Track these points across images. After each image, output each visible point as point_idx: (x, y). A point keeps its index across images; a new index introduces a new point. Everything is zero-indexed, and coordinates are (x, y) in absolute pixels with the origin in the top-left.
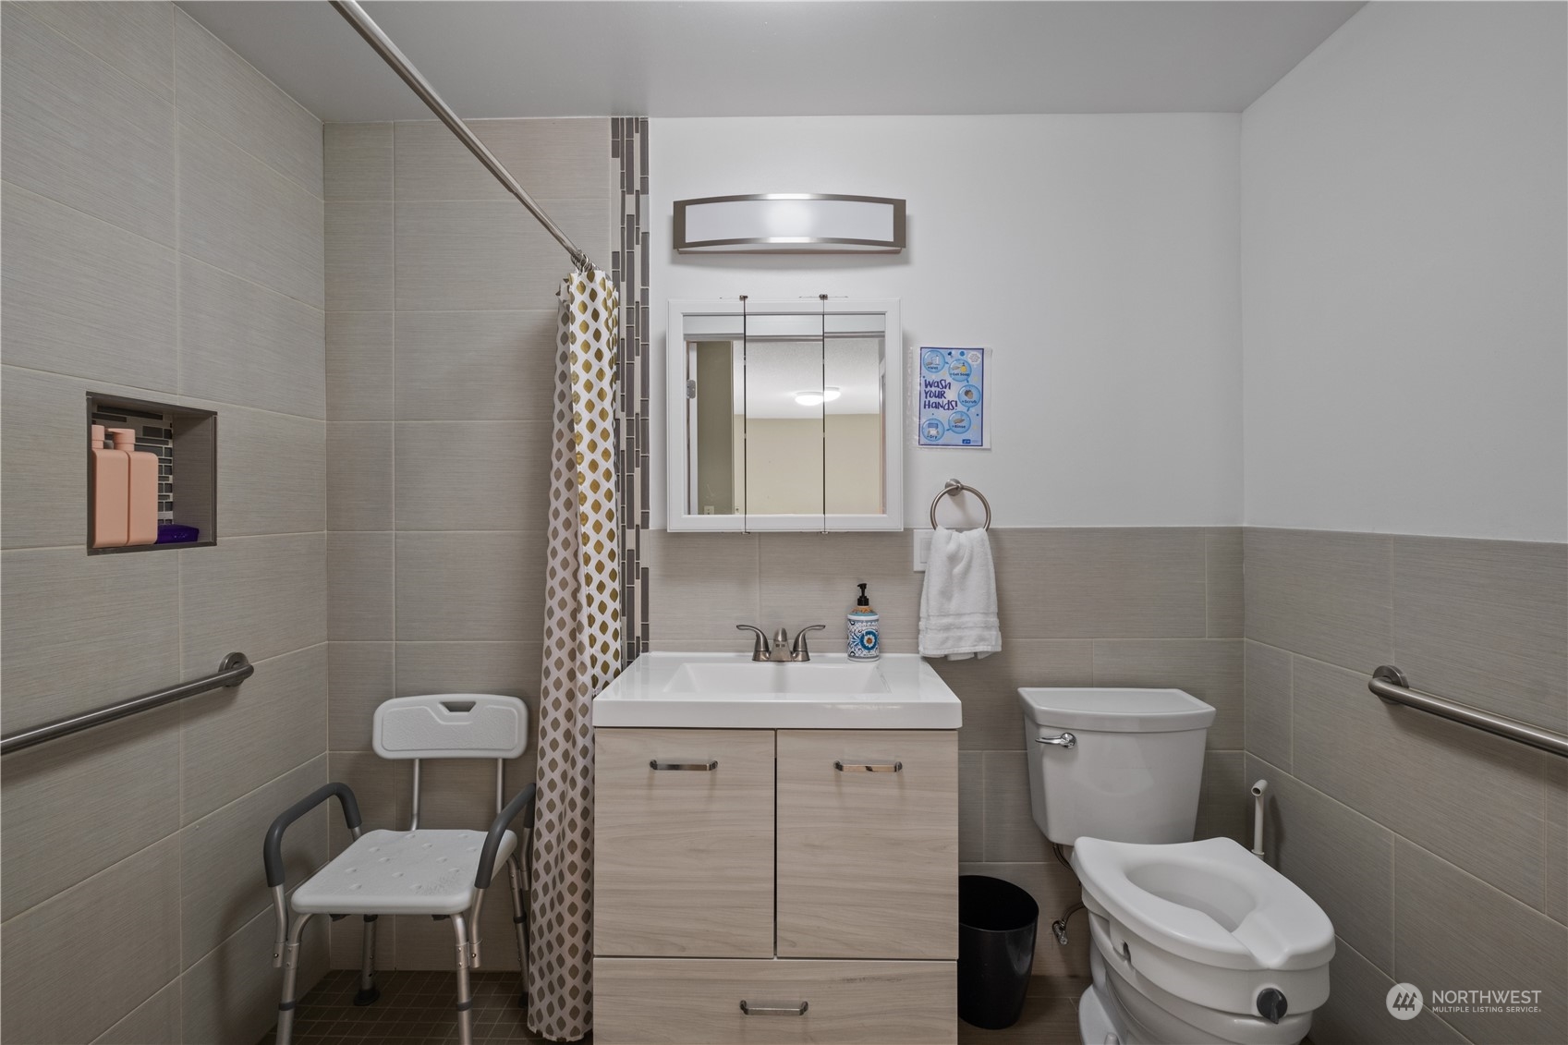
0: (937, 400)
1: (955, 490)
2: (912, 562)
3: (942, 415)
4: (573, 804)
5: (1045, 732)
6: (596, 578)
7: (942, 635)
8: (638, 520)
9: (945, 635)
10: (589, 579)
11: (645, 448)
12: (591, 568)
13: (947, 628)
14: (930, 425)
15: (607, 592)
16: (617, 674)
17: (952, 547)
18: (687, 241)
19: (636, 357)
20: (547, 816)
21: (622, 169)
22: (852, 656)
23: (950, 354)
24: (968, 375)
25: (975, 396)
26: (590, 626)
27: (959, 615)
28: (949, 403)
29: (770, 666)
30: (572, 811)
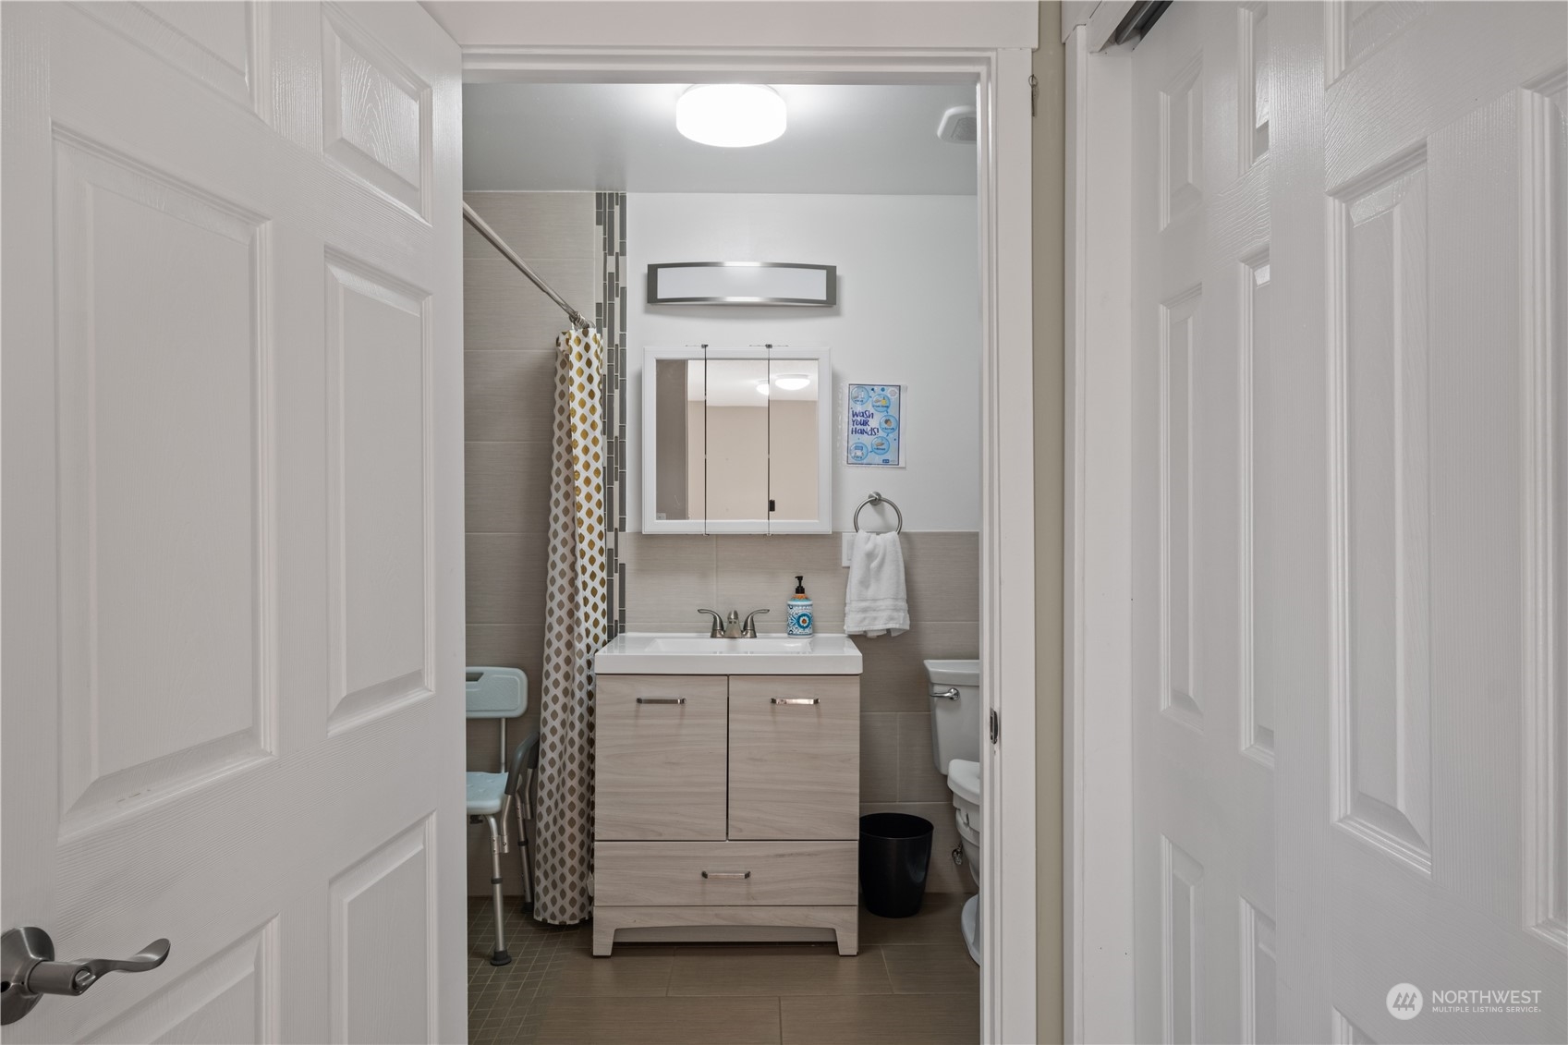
0: (862, 427)
1: (876, 501)
2: (841, 559)
3: (865, 439)
4: (572, 742)
5: (937, 689)
6: (590, 569)
7: (861, 616)
8: (616, 524)
9: (863, 615)
10: (584, 569)
11: (623, 466)
12: (586, 561)
13: (865, 610)
14: (856, 448)
15: (598, 580)
16: (604, 644)
17: (869, 546)
18: (659, 297)
19: (615, 391)
20: (550, 755)
21: (605, 234)
22: (791, 634)
23: (873, 390)
24: (887, 407)
25: (893, 425)
26: (585, 605)
27: (875, 600)
28: (872, 429)
29: (725, 641)
30: (572, 747)
